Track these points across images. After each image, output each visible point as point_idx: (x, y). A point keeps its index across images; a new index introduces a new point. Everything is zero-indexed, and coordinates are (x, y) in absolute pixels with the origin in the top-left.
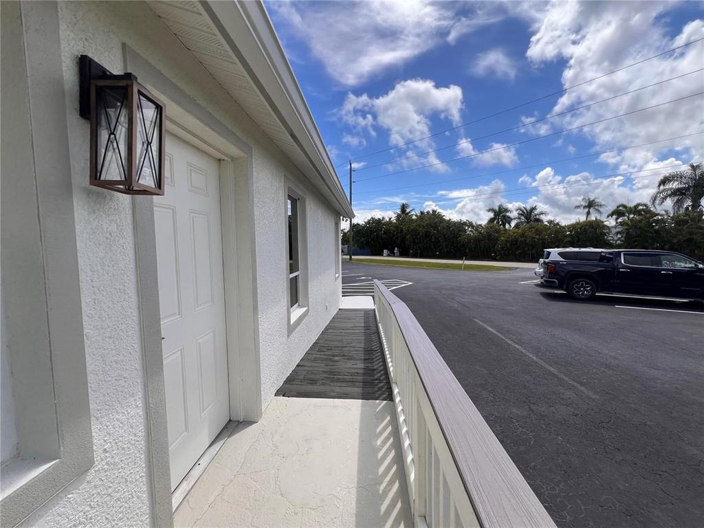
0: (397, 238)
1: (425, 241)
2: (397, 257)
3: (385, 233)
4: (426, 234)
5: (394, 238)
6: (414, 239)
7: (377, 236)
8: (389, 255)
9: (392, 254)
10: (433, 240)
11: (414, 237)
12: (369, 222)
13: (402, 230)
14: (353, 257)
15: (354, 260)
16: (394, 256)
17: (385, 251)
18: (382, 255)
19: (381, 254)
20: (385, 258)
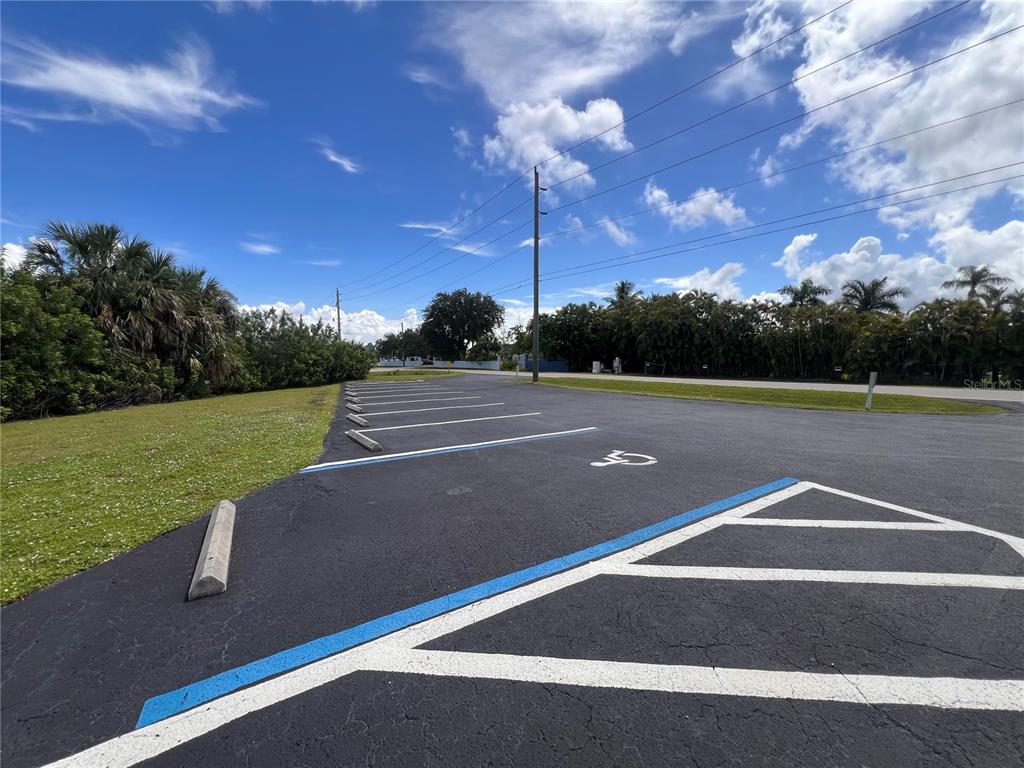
0: (619, 340)
1: (680, 343)
2: (618, 374)
3: (594, 330)
4: (681, 330)
5: (613, 339)
6: (655, 341)
7: (581, 335)
8: (602, 372)
9: (608, 368)
10: (697, 342)
11: (656, 335)
12: (564, 312)
13: (629, 325)
14: (541, 375)
15: (544, 380)
16: (613, 372)
17: (596, 365)
18: (591, 372)
19: (587, 369)
20: (596, 375)
